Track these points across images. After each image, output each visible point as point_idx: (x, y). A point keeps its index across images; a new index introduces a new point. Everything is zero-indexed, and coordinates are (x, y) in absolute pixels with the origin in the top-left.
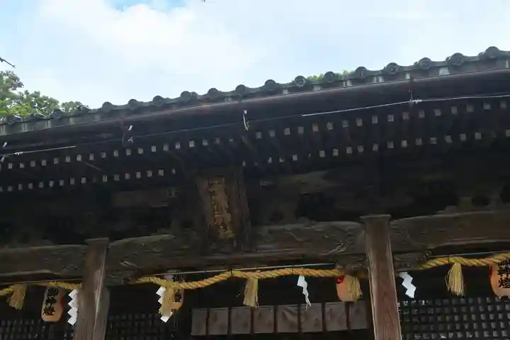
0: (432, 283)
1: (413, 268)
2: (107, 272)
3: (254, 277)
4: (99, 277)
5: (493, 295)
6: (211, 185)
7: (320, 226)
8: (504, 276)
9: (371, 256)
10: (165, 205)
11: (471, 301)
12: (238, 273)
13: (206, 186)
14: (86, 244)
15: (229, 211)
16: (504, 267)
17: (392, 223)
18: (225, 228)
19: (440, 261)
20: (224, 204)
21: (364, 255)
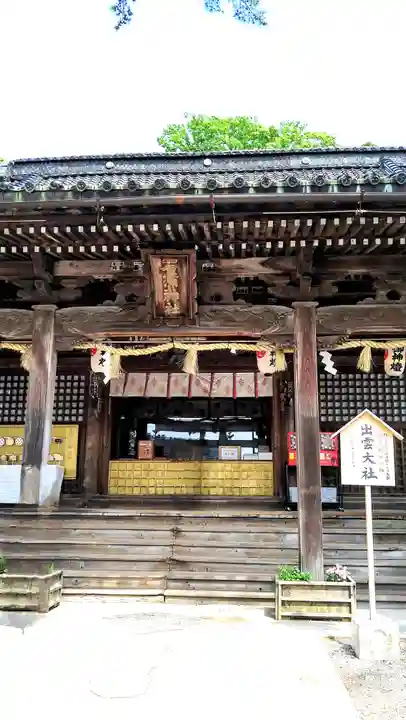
0: (347, 361)
1: (331, 349)
2: (55, 337)
3: (193, 350)
4: (49, 341)
5: (383, 372)
6: (163, 265)
7: (258, 308)
8: (397, 361)
9: (299, 338)
10: (110, 277)
11: (372, 376)
12: (178, 345)
13: (159, 264)
14: (32, 310)
15: (178, 290)
16: (397, 353)
17: (319, 309)
18: (172, 305)
19: (354, 344)
20: (174, 283)
21: (292, 336)
